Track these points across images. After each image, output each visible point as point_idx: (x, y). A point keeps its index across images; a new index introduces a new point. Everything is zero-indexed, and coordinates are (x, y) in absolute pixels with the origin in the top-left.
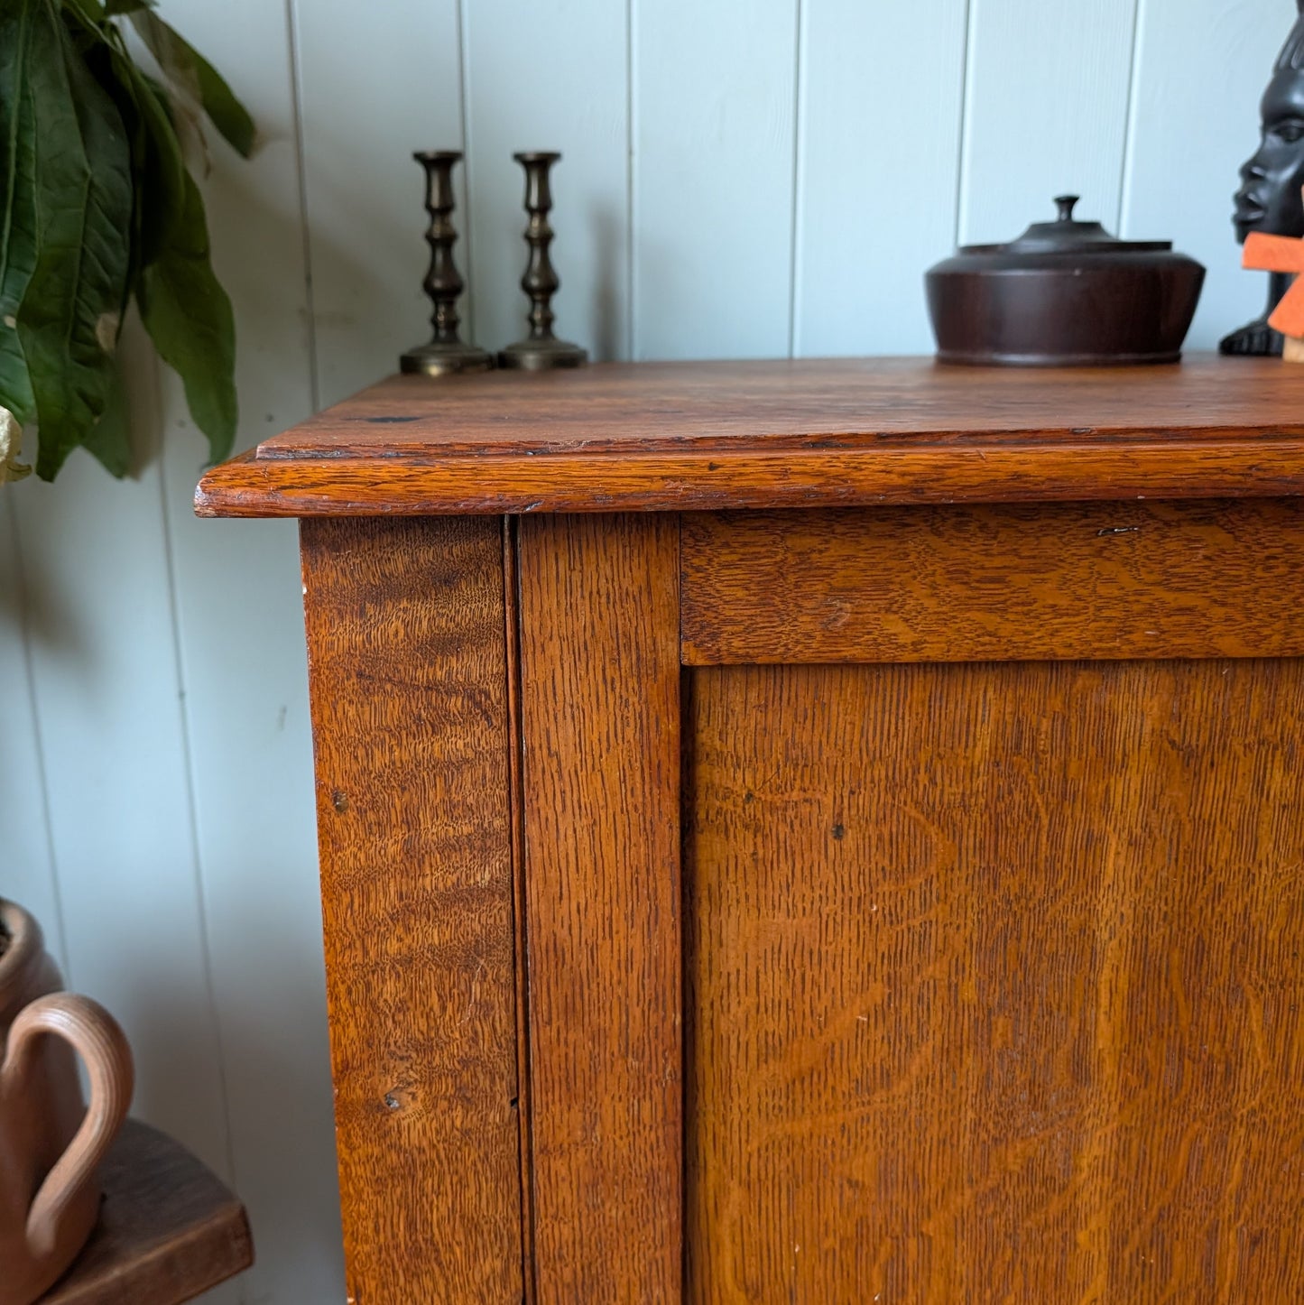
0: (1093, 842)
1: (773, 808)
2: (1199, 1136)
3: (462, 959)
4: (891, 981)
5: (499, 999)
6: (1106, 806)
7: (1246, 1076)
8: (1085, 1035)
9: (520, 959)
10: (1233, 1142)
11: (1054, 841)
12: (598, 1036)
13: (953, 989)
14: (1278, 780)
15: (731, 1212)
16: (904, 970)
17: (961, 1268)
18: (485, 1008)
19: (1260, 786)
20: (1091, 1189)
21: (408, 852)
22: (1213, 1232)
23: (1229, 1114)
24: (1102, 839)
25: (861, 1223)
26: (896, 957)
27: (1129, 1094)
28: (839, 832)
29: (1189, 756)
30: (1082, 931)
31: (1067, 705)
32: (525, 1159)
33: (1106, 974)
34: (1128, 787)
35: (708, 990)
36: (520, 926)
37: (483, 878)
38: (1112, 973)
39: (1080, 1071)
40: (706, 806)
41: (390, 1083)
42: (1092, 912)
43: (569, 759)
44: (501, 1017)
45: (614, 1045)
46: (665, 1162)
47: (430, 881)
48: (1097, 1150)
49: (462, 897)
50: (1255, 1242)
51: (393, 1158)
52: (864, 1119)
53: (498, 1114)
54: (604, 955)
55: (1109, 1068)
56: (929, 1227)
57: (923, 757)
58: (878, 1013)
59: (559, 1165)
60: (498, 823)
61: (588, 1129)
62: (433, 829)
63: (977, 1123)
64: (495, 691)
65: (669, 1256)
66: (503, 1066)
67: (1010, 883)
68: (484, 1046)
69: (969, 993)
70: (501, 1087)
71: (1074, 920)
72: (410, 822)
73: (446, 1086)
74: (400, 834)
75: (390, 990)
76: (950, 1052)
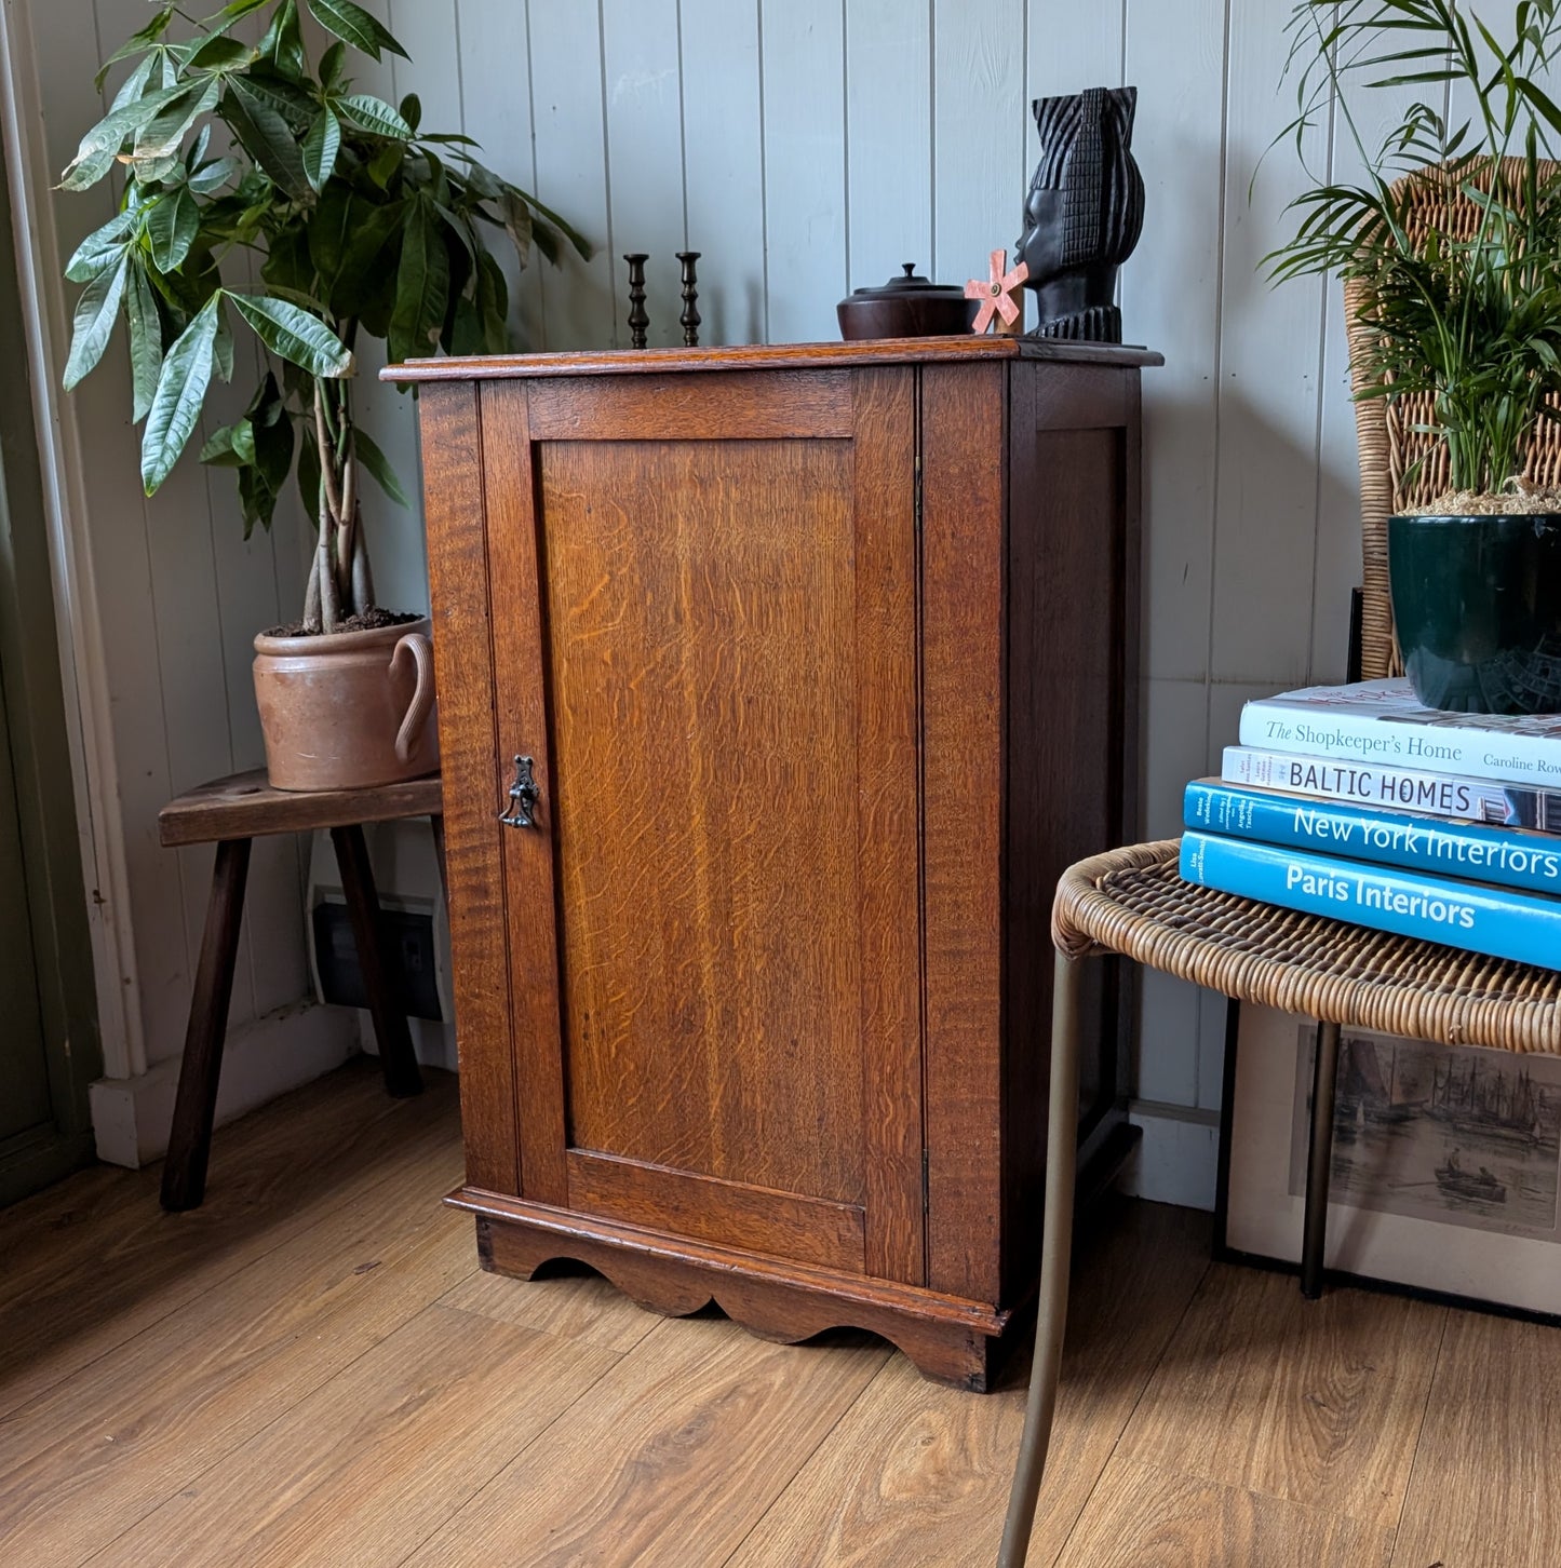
0: (673, 517)
1: (567, 500)
2: (723, 649)
3: (468, 554)
4: (611, 574)
5: (481, 571)
6: (676, 502)
7: (737, 624)
8: (679, 601)
9: (486, 555)
10: (736, 654)
11: (660, 517)
12: (512, 588)
13: (631, 578)
14: (734, 493)
15: (564, 673)
16: (615, 569)
17: (644, 705)
18: (476, 574)
19: (727, 495)
20: (687, 672)
21: (452, 511)
22: (733, 697)
23: (732, 640)
24: (676, 516)
25: (609, 681)
26: (611, 563)
27: (697, 629)
28: (589, 511)
29: (702, 481)
30: (673, 554)
31: (659, 459)
32: (491, 638)
33: (682, 576)
34: (683, 494)
35: (551, 575)
36: (486, 542)
37: (474, 522)
38: (685, 575)
39: (679, 618)
40: (547, 498)
41: (448, 604)
42: (676, 548)
43: (498, 477)
44: (481, 577)
45: (517, 592)
46: (535, 644)
47: (459, 522)
48: (687, 654)
49: (468, 529)
50: (749, 702)
51: (450, 636)
52: (606, 634)
53: (482, 619)
54: (512, 554)
55: (688, 617)
56: (632, 686)
57: (614, 480)
58: (607, 587)
59: (502, 642)
60: (478, 500)
61: (510, 628)
62: (458, 502)
63: (644, 639)
64: (476, 450)
65: (539, 685)
66: (483, 599)
67: (647, 533)
68: (477, 590)
69: (637, 580)
70: (482, 607)
71: (670, 550)
72: (452, 499)
73: (465, 607)
74: (449, 504)
75: (447, 565)
76: (633, 605)
